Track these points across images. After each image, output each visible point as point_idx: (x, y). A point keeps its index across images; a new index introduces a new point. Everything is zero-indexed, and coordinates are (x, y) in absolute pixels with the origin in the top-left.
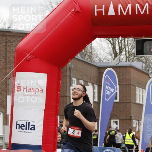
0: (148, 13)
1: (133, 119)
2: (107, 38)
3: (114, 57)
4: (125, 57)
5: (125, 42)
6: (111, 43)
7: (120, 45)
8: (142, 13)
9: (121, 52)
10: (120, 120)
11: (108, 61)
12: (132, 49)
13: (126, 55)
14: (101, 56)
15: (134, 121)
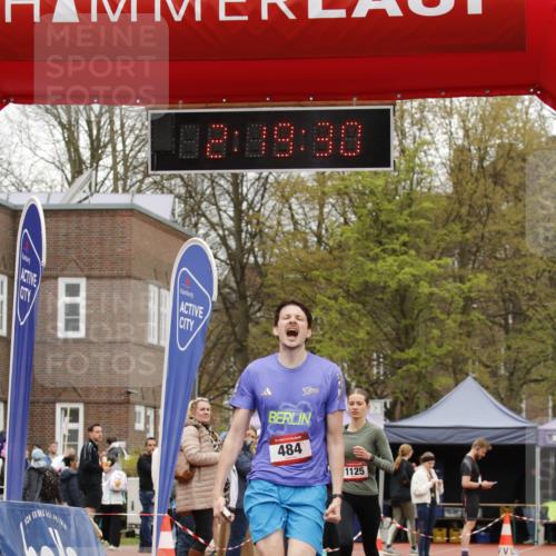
0: (198, 17)
1: (134, 404)
2: (48, 106)
3: (69, 176)
4: (111, 176)
5: (112, 123)
6: (60, 123)
7: (95, 132)
8: (178, 18)
9: (96, 157)
10: (86, 404)
11: (49, 190)
12: (137, 149)
13: (114, 167)
14: (25, 173)
15: (140, 409)
